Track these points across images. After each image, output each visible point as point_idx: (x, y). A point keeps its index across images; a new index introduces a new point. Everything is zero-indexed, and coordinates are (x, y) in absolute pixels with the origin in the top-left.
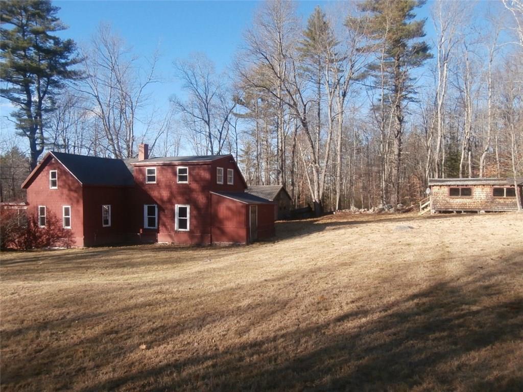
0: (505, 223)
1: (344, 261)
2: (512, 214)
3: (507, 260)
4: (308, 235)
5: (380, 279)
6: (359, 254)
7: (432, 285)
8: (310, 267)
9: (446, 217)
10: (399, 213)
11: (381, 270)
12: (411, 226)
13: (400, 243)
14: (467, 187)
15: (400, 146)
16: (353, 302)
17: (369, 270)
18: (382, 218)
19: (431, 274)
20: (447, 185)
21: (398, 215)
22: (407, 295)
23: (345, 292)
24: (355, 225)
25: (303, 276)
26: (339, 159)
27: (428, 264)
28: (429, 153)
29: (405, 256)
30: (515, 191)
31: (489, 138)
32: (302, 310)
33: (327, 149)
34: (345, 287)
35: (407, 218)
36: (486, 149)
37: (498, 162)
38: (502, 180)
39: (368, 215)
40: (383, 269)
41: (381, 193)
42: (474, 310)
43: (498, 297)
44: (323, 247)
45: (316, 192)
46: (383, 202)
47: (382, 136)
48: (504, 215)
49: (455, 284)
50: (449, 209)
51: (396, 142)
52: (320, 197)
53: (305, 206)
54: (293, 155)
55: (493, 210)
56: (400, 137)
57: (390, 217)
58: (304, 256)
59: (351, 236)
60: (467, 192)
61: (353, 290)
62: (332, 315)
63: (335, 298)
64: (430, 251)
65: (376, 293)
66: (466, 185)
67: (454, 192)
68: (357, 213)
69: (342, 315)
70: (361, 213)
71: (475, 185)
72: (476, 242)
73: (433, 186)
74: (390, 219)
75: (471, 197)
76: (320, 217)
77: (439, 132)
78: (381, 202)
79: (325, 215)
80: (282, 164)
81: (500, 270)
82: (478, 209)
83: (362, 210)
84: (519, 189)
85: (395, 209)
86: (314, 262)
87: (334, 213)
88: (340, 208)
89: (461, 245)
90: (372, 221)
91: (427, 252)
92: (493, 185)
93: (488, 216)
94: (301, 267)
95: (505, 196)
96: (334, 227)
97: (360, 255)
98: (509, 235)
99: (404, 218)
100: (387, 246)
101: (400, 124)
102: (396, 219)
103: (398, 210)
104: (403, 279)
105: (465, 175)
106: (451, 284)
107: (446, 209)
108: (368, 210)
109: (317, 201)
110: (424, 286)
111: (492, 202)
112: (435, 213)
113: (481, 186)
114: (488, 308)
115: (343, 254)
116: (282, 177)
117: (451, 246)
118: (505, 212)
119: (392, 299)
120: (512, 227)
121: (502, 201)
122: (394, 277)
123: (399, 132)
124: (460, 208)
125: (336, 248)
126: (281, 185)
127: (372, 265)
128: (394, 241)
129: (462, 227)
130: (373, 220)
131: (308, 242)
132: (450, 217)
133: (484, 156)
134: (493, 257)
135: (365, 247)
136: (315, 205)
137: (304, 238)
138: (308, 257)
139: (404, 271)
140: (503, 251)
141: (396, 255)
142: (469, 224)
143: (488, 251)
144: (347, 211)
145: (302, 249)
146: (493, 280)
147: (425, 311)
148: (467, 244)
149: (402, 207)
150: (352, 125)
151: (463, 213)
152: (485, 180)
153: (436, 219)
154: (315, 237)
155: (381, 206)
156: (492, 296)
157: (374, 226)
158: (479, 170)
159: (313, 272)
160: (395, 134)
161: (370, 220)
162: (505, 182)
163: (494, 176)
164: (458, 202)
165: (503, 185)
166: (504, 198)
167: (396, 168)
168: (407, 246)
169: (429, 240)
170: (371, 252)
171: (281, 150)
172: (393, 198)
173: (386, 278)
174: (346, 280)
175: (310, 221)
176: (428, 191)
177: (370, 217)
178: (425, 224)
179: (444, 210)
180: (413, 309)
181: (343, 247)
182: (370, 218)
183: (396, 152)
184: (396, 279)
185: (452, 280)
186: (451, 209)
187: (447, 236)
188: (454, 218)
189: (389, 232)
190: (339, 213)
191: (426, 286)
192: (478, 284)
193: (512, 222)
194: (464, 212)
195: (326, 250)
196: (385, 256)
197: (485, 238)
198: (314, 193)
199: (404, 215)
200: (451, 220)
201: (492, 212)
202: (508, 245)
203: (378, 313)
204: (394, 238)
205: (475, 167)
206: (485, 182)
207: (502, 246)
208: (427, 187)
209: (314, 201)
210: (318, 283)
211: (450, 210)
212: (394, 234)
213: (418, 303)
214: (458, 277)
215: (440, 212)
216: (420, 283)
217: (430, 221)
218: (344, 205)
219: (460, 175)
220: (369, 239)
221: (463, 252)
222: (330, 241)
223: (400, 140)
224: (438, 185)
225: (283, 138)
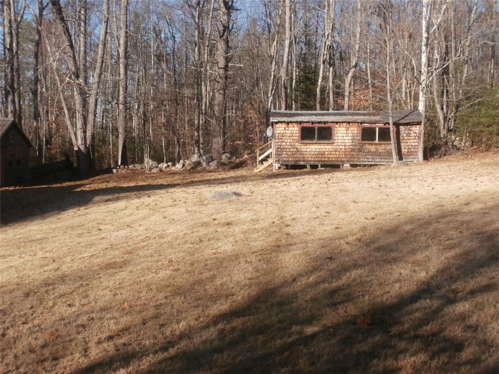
0: (374, 183)
1: (114, 260)
2: (386, 169)
3: (368, 244)
4: (59, 213)
5: (170, 289)
6: (142, 244)
7: (252, 294)
8: (46, 275)
9: (295, 175)
10: (224, 170)
11: (175, 272)
12: (239, 191)
13: (216, 222)
14: (327, 125)
15: (227, 53)
16: (110, 338)
17: (154, 275)
18: (196, 179)
19: (254, 275)
20: (297, 122)
21: (222, 173)
22: (208, 316)
23: (101, 319)
24: (146, 192)
25: (27, 295)
26: (122, 70)
27: (253, 258)
28: (273, 66)
29: (220, 244)
30: (389, 132)
31: (357, 47)
32: (7, 365)
33: (100, 52)
34: (102, 310)
35: (237, 177)
36: (354, 64)
37: (370, 86)
38: (374, 115)
39: (174, 173)
40: (177, 270)
41: (196, 134)
42: (308, 334)
43: (347, 307)
44: (79, 235)
45: (80, 133)
46: (199, 150)
47: (196, 33)
48: (376, 171)
49: (287, 289)
50: (300, 161)
51: (221, 45)
52: (88, 142)
53: (60, 158)
54: (37, 61)
55: (362, 163)
56: (227, 37)
57: (208, 176)
58: (40, 254)
59: (137, 212)
60: (325, 133)
61: (116, 314)
62: (65, 368)
63: (78, 333)
64: (260, 234)
65: (156, 317)
66: (325, 123)
67: (307, 134)
68: (155, 170)
69: (84, 366)
70: (161, 171)
71: (337, 123)
72: (331, 215)
73: (277, 123)
74: (208, 180)
75: (331, 141)
76: (87, 178)
77: (287, 31)
78: (196, 151)
79: (97, 175)
80: (13, 76)
81: (355, 260)
82: (342, 161)
83: (163, 165)
84: (395, 129)
85: (218, 162)
86: (55, 265)
87: (115, 171)
88: (125, 162)
89: (308, 222)
90: (178, 185)
91: (256, 235)
92: (361, 123)
93: (353, 173)
94: (29, 276)
95: (377, 141)
96: (109, 197)
97: (144, 247)
98: (376, 202)
99: (231, 177)
100: (192, 229)
101: (229, 15)
102: (218, 179)
103: (223, 164)
104: (207, 287)
105: (324, 105)
106: (282, 291)
107: (296, 161)
108: (174, 165)
109: (82, 148)
110: (239, 298)
111: (360, 150)
112: (280, 168)
113: (345, 124)
114: (329, 328)
115: (113, 247)
116: (13, 101)
117: (294, 223)
118: (376, 165)
119: (183, 325)
120: (382, 189)
121: (372, 148)
122: (194, 284)
123: (226, 28)
124: (316, 159)
125: (103, 235)
126: (10, 118)
127: (160, 263)
128: (206, 220)
129: (314, 192)
130: (180, 182)
131: (53, 226)
132: (301, 174)
133: (350, 75)
134: (351, 239)
135: (156, 231)
136: (77, 156)
137: (48, 220)
138: (48, 255)
139: (211, 272)
140: (364, 229)
141: (205, 244)
142: (325, 185)
143: (345, 229)
144: (138, 166)
145: (39, 240)
146: (344, 280)
147: (233, 344)
148: (317, 219)
149: (230, 158)
150: (148, 11)
151: (320, 168)
152: (350, 114)
153: (280, 180)
154: (71, 217)
155: (195, 158)
156: (338, 306)
157: (178, 193)
158: (343, 96)
159: (49, 284)
160: (219, 31)
161: (176, 182)
162: (377, 118)
163: (365, 108)
164: (313, 149)
165: (375, 123)
166: (376, 144)
167: (221, 92)
168: (226, 227)
169: (263, 215)
170: (163, 241)
171: (11, 49)
172: (217, 142)
173: (179, 288)
174: (108, 296)
175: (69, 186)
176: (269, 132)
177: (177, 177)
178: (262, 188)
179: (293, 163)
180: (212, 341)
181: (115, 234)
182: (176, 179)
183: (222, 62)
184: (196, 287)
185: (285, 283)
186: (303, 161)
187: (290, 207)
188: (306, 177)
189: (202, 203)
190: (123, 171)
191: (243, 298)
192: (322, 286)
193: (383, 182)
194: (322, 166)
195: (84, 240)
196: (186, 247)
197: (344, 208)
198: (75, 134)
199: (232, 174)
200: (301, 180)
201: (360, 165)
202: (373, 219)
203: (151, 356)
204: (206, 213)
205: (339, 94)
206: (350, 117)
207: (365, 220)
208: (268, 126)
209: (76, 149)
210: (54, 304)
211: (302, 163)
212: (209, 206)
213: (223, 330)
214: (294, 277)
215: (287, 167)
216: (234, 292)
217: (270, 182)
218: (132, 155)
219: (318, 106)
220: (165, 217)
221: (310, 233)
222: (95, 224)
223: (227, 42)
224: (284, 122)
225: (14, 26)
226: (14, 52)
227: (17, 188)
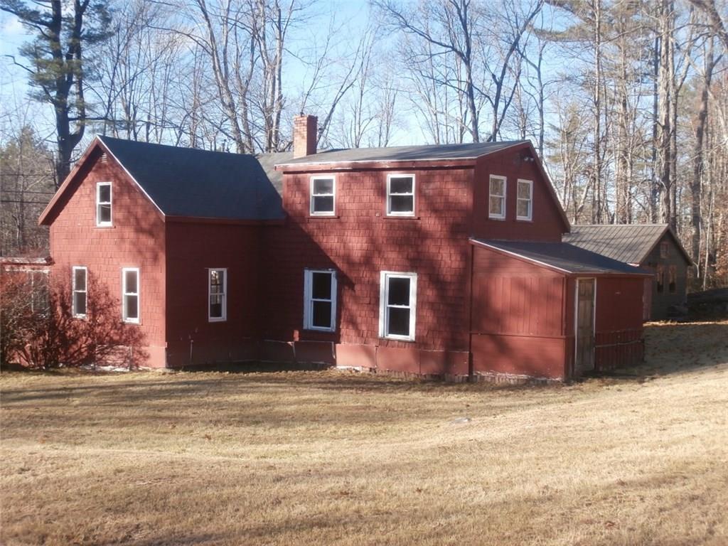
80: (667, 164)
116: (667, 200)
171: (667, 127)
225: (672, 94)
226: (671, 131)
227: (669, 323)
